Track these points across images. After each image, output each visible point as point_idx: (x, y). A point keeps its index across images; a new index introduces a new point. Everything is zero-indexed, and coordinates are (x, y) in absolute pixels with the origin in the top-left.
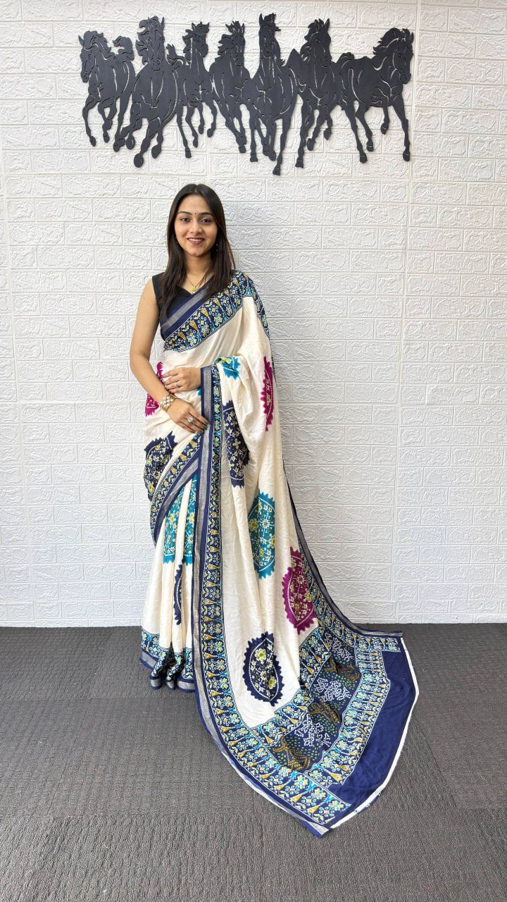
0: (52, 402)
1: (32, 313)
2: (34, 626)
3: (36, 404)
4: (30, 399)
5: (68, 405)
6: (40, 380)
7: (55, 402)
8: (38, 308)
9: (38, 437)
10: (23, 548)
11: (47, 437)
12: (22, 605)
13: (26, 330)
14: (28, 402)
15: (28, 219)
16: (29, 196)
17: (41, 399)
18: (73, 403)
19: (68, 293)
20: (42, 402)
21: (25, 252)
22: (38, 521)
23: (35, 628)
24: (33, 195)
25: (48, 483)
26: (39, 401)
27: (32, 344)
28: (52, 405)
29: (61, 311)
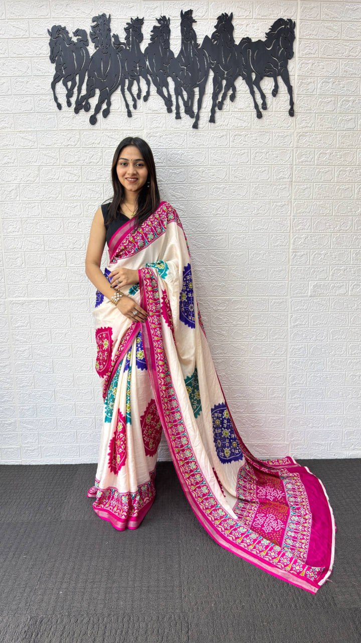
0: (32, 299)
1: (17, 233)
2: (21, 464)
3: (20, 300)
4: (16, 297)
5: (44, 301)
6: (23, 282)
7: (35, 299)
8: (21, 230)
9: (22, 324)
10: (12, 406)
11: (29, 325)
12: (12, 448)
13: (12, 246)
14: (14, 299)
15: (12, 165)
16: (12, 147)
17: (24, 297)
18: (47, 299)
19: (42, 218)
20: (24, 299)
21: (11, 189)
22: (23, 387)
23: (22, 465)
24: (16, 147)
25: (30, 358)
26: (22, 299)
27: (16, 256)
28: (32, 301)
29: (37, 232)
